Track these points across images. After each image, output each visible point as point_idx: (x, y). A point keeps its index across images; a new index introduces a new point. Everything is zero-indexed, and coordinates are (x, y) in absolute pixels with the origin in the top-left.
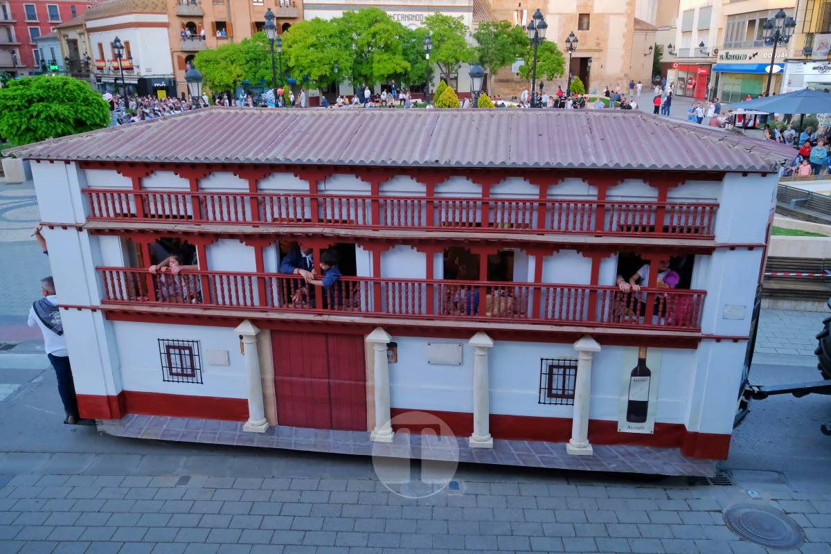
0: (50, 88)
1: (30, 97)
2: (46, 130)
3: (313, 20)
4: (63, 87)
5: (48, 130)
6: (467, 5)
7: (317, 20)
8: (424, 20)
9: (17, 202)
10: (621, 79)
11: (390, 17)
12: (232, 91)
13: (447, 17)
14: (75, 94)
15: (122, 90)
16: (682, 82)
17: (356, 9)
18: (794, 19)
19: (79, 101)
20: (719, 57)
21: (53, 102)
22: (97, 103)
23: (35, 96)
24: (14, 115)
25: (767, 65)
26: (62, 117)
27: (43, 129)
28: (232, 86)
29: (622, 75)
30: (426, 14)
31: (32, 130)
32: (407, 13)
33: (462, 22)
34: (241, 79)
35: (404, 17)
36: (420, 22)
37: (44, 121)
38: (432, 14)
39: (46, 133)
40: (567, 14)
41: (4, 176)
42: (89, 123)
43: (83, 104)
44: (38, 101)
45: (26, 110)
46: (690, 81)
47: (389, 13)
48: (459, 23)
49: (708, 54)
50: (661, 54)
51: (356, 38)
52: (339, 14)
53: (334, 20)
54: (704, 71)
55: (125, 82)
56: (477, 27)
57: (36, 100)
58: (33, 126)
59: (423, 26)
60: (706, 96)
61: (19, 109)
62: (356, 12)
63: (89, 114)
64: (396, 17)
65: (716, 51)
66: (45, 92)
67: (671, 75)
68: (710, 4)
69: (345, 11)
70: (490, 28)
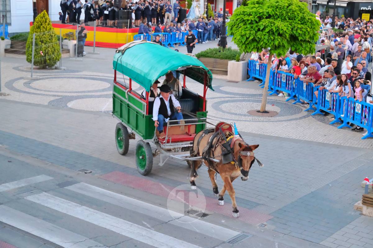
0: (277, 8)
1: (261, 14)
2: (267, 42)
4: (287, 7)
5: (268, 42)
9: (232, 97)
14: (296, 14)
15: (331, 12)
19: (298, 19)
21: (277, 19)
22: (311, 23)
23: (265, 13)
24: (246, 28)
26: (281, 32)
27: (265, 41)
31: (256, 41)
37: (267, 34)
39: (266, 44)
41: (227, 75)
42: (300, 38)
43: (299, 22)
44: (267, 18)
45: (256, 24)
55: (337, 4)
57: (265, 17)
58: (258, 38)
61: (251, 23)
63: (302, 31)
66: (273, 11)
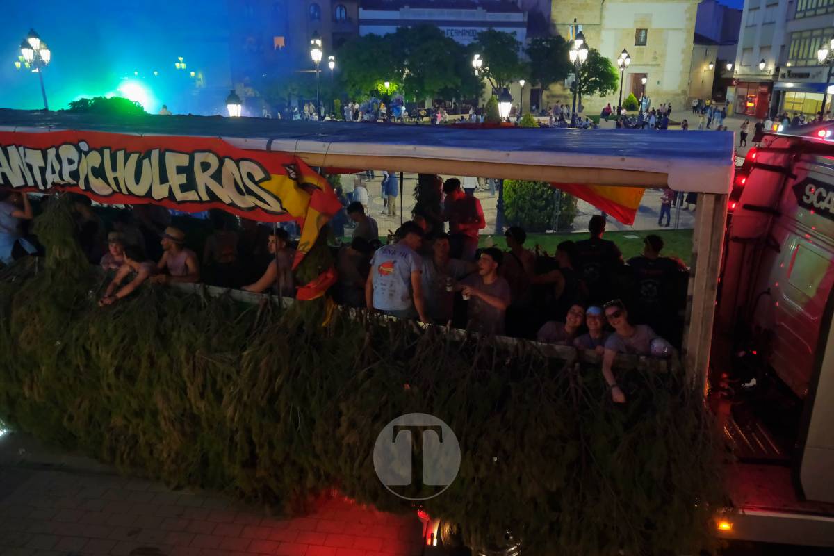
3: (367, 35)
6: (521, 20)
7: (371, 37)
8: (477, 36)
10: (678, 95)
11: (443, 32)
12: (287, 104)
13: (500, 32)
16: (741, 100)
17: (410, 25)
20: (780, 75)
28: (287, 99)
29: (680, 92)
30: (479, 30)
32: (460, 28)
33: (515, 38)
34: (296, 93)
35: (457, 32)
36: (473, 37)
38: (485, 29)
40: (623, 29)
46: (750, 99)
47: (442, 28)
48: (512, 38)
49: (770, 72)
50: (723, 71)
51: (409, 53)
52: (392, 29)
53: (387, 35)
54: (765, 89)
56: (530, 42)
59: (475, 42)
60: (766, 114)
62: (410, 27)
64: (449, 32)
65: (777, 70)
67: (731, 92)
68: (773, 20)
69: (399, 27)
70: (543, 44)
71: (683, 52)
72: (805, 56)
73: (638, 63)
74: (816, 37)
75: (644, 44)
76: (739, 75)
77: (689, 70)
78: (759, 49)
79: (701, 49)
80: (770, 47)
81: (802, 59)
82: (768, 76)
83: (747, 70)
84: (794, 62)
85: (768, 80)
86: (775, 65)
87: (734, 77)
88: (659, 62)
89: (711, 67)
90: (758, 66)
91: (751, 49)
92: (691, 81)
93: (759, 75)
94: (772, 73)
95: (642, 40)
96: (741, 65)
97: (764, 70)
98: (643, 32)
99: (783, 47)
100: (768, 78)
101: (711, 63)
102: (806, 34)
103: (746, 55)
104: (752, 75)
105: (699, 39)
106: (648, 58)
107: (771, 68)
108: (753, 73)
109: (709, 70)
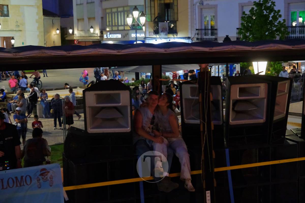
18: (144, 13)
25: (134, 41)
49: (97, 34)
50: (66, 34)
65: (102, 33)
68: (93, 1)
71: (37, 21)
72: (116, 24)
73: (5, 30)
74: (121, 12)
75: (7, 15)
76: (78, 37)
77: (43, 34)
78: (87, 20)
79: (49, 20)
80: (94, 18)
81: (115, 26)
82: (97, 37)
83: (82, 34)
84: (111, 27)
85: (97, 39)
86: (100, 29)
87: (75, 38)
88: (20, 29)
89: (58, 32)
90: (89, 30)
91: (83, 19)
92: (46, 42)
93: (91, 36)
94: (99, 35)
95: (5, 13)
96: (78, 30)
97: (94, 33)
98: (5, 7)
99: (102, 18)
100: (97, 38)
101: (58, 29)
102: (114, 10)
103: (80, 23)
104: (86, 37)
105: (46, 13)
106: (12, 26)
107: (98, 32)
108: (87, 35)
109: (57, 34)
